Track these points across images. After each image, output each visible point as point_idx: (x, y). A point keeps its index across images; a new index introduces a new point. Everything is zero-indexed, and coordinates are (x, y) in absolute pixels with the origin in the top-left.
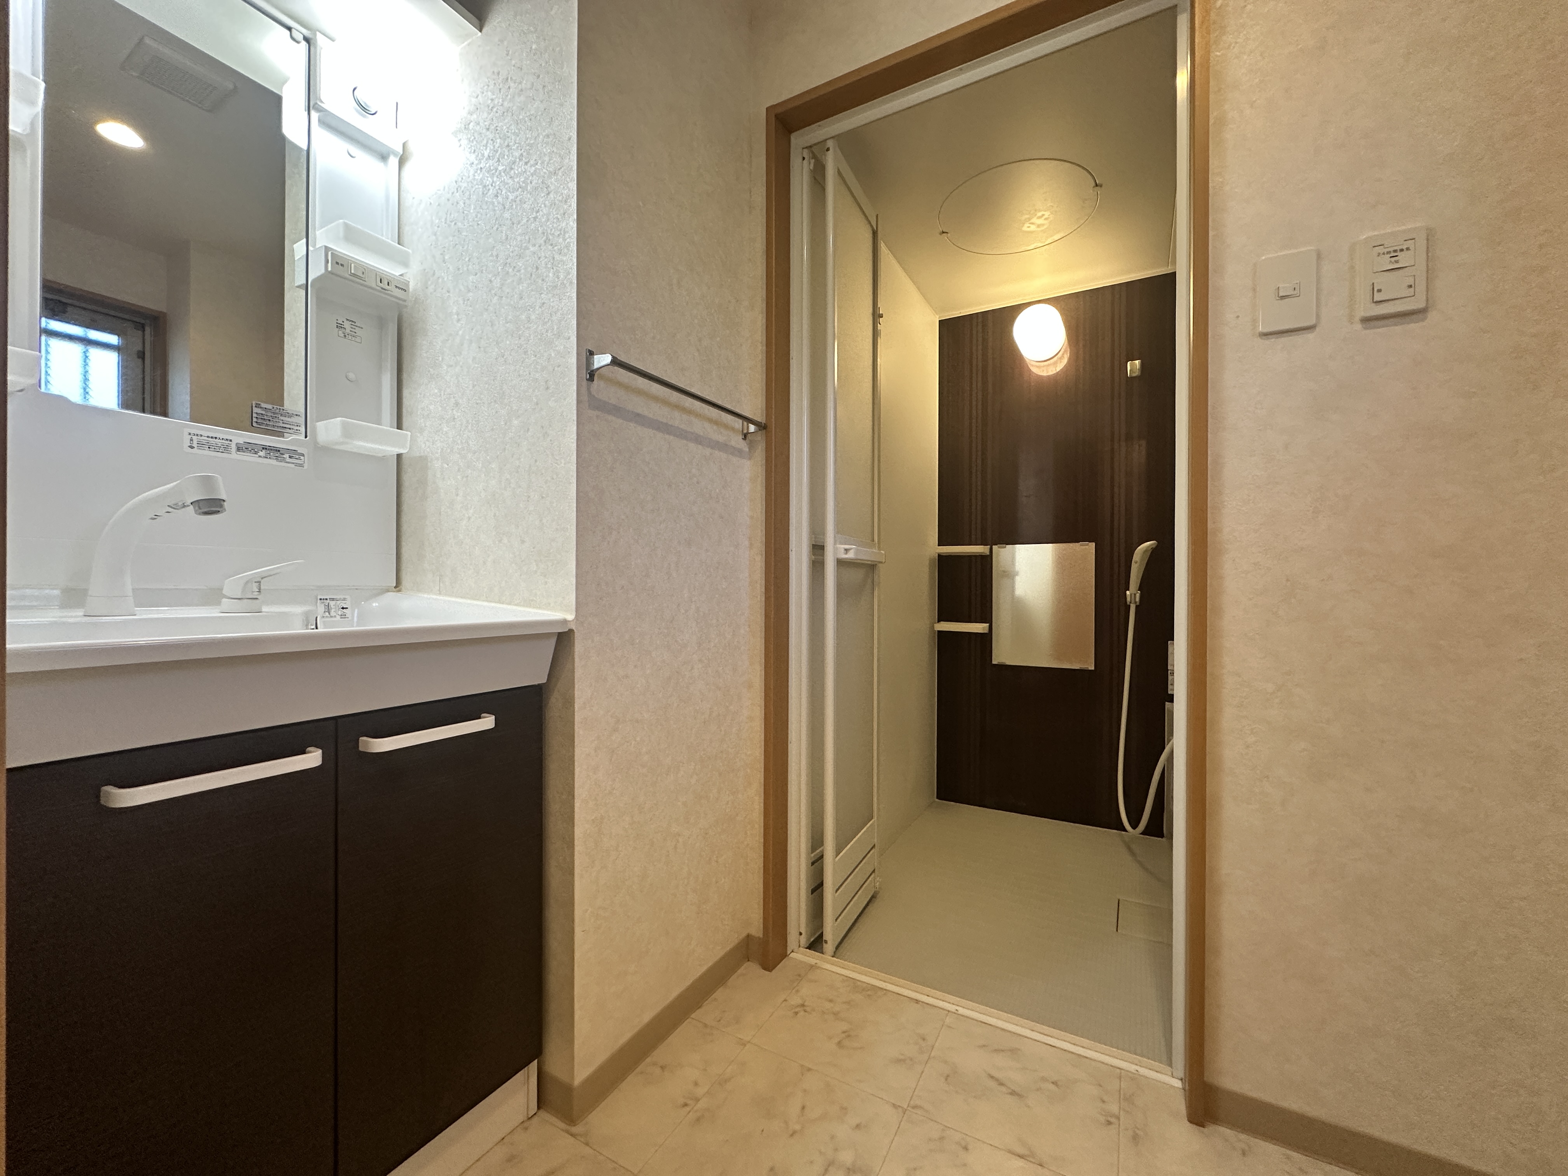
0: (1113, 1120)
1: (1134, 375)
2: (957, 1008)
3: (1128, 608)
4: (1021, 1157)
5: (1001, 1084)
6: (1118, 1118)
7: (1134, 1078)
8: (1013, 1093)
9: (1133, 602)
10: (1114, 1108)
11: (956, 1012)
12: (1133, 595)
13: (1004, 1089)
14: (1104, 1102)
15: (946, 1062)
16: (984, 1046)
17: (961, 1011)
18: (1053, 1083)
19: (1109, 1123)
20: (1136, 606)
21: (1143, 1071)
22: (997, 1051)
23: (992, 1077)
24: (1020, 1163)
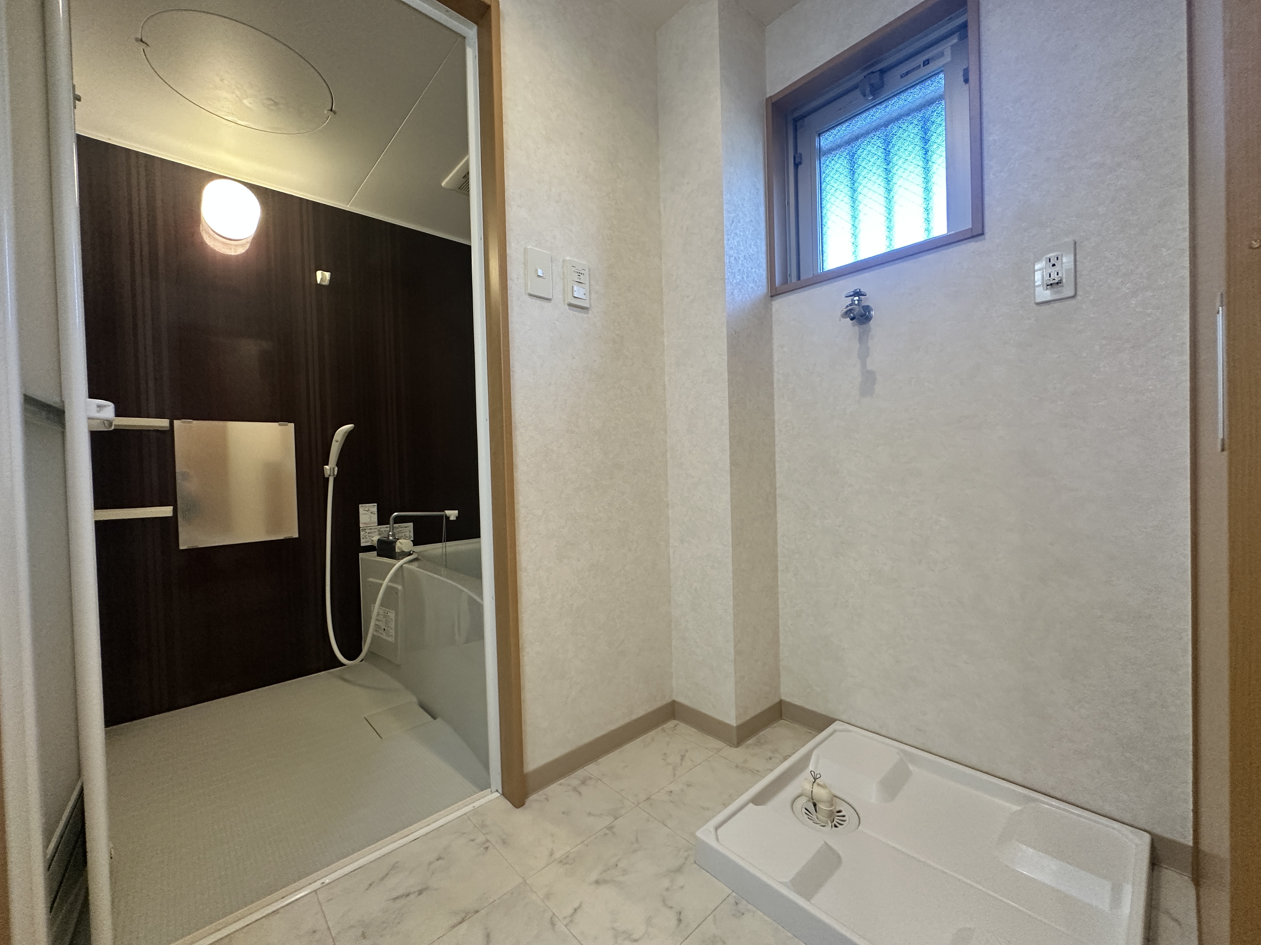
0: (487, 845)
1: (324, 284)
2: (322, 881)
3: (327, 480)
4: (463, 921)
5: (408, 895)
6: (488, 841)
7: (475, 812)
8: (420, 892)
9: (332, 474)
10: (481, 838)
11: (323, 885)
12: (332, 469)
13: (412, 896)
14: (473, 840)
15: (352, 927)
16: (370, 885)
17: (327, 880)
18: (438, 860)
19: (487, 848)
20: (334, 478)
21: (477, 804)
22: (383, 879)
23: (397, 898)
24: (465, 925)
